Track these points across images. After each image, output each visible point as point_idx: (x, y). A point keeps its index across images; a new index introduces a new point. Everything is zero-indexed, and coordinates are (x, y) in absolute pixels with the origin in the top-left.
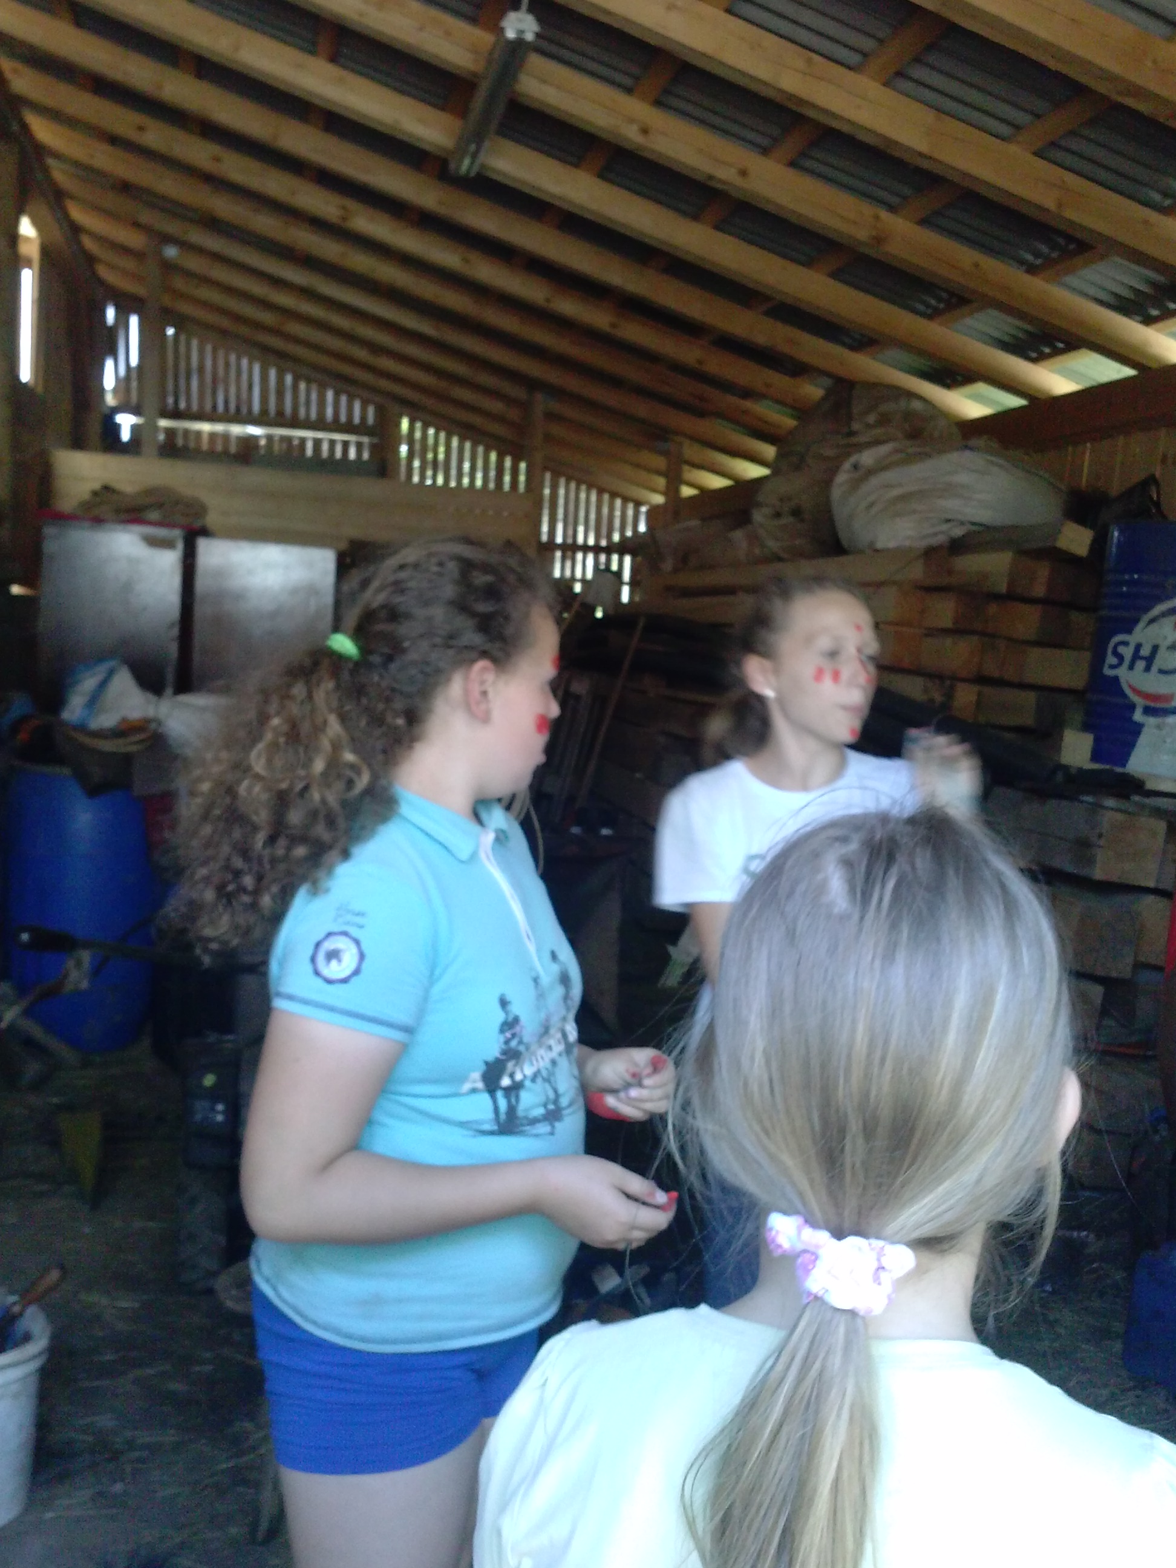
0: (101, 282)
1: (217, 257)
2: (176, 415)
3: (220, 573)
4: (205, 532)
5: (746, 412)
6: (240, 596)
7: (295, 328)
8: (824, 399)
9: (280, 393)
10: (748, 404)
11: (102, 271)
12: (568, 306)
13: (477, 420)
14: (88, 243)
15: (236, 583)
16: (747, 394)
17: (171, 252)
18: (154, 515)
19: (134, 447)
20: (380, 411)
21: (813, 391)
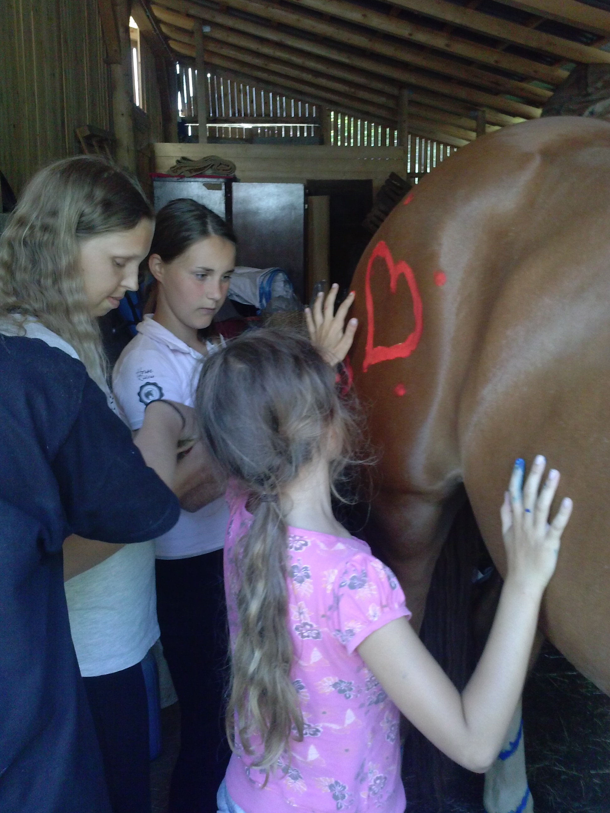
0: (172, 50)
1: (231, 30)
2: (215, 121)
3: (245, 201)
4: (236, 180)
5: (522, 89)
6: (255, 213)
7: (273, 67)
8: (570, 76)
9: (267, 103)
10: (524, 85)
11: (173, 45)
12: (422, 37)
13: (371, 109)
14: (164, 29)
15: (253, 206)
16: (523, 78)
17: (207, 29)
18: (209, 172)
19: (195, 139)
20: (319, 108)
21: (563, 73)
